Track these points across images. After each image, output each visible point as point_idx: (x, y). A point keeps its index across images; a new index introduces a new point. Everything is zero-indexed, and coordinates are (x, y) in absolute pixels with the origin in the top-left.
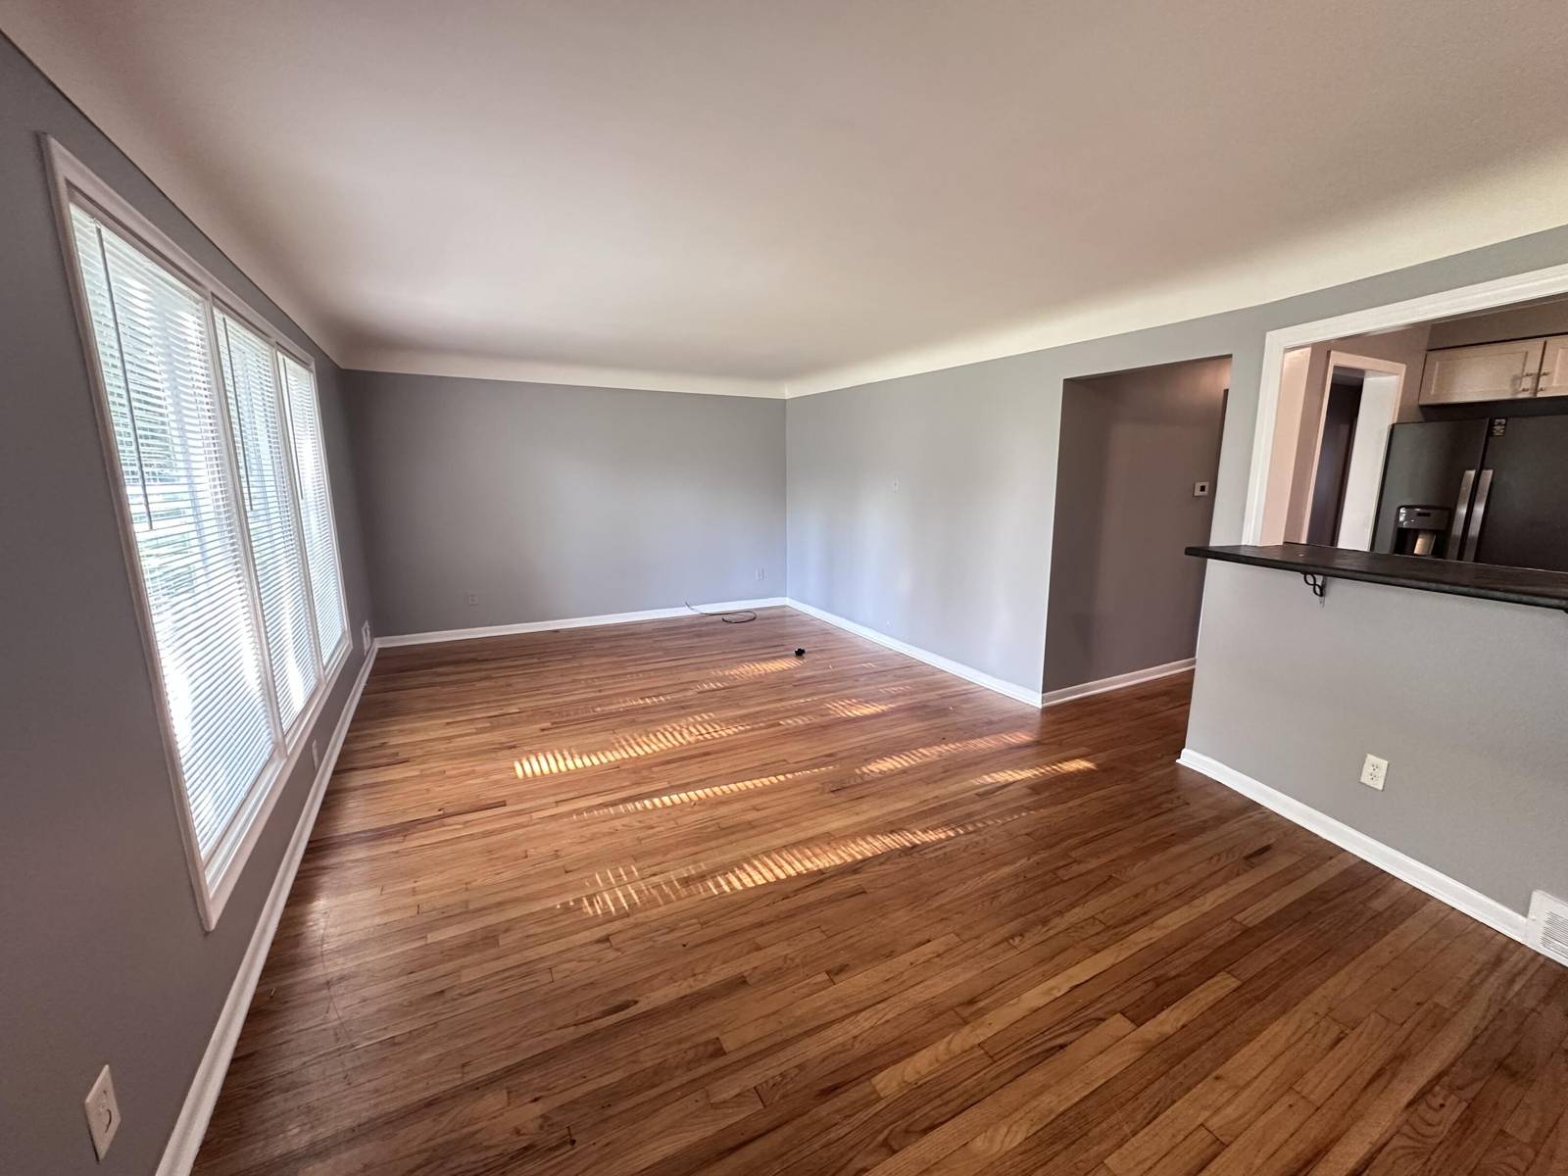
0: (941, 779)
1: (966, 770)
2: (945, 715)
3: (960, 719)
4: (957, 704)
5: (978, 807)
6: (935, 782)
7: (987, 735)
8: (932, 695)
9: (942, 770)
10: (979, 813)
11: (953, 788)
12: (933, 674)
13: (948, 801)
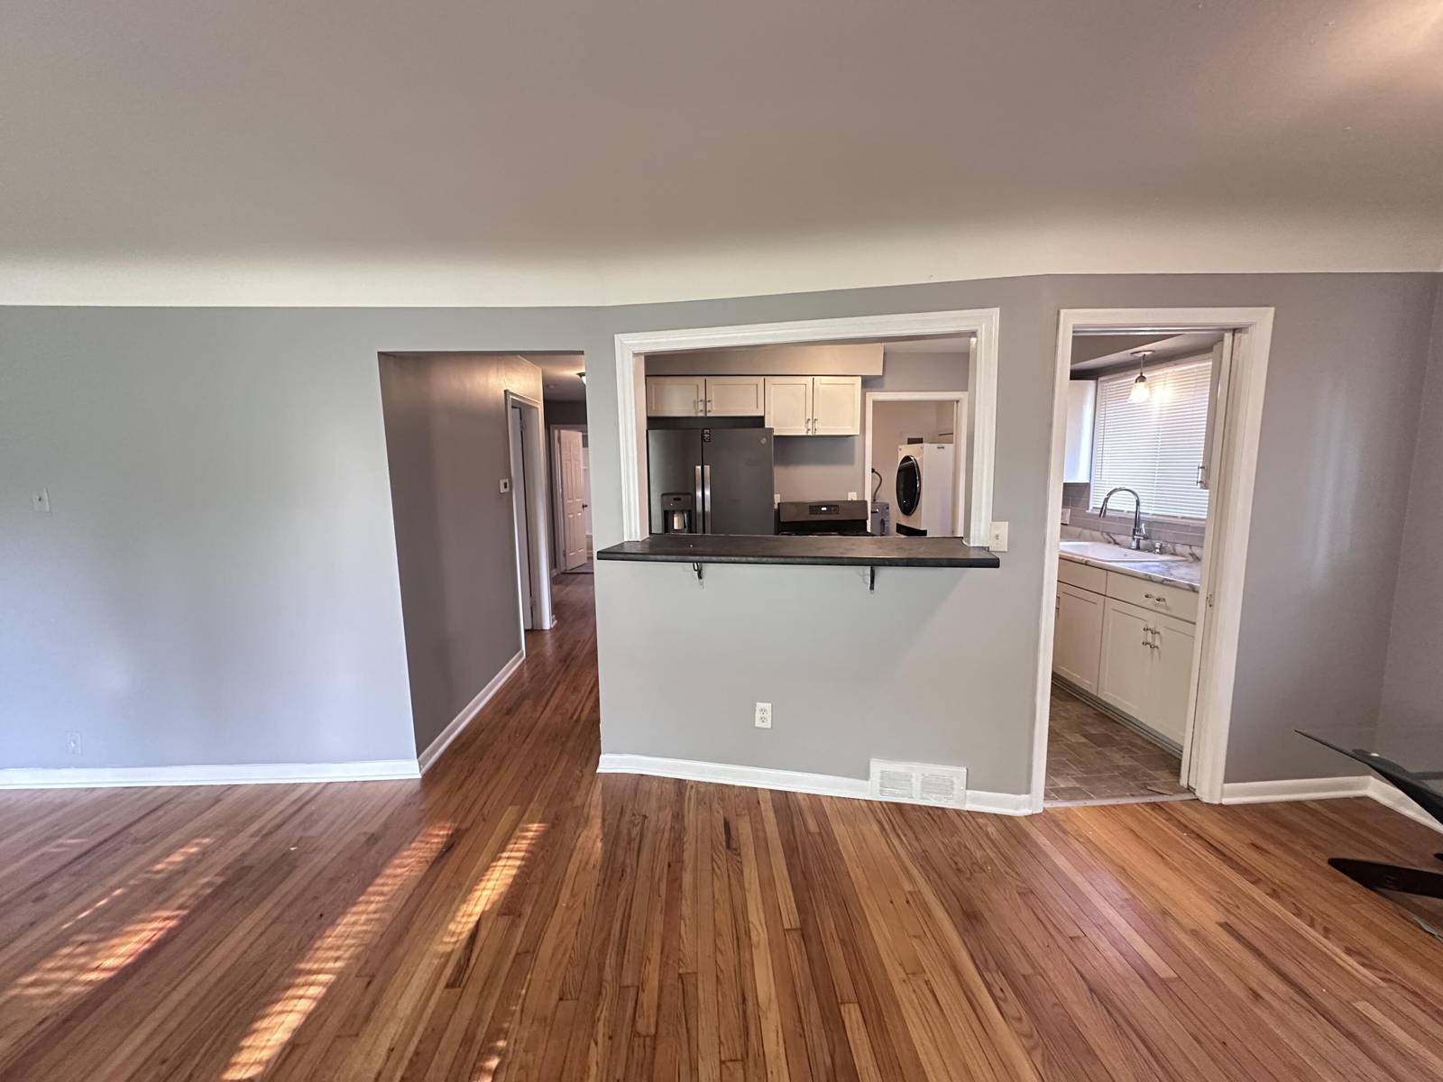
0: (374, 1004)
1: (400, 951)
2: (293, 868)
3: (320, 860)
4: (299, 834)
5: (467, 1009)
6: (367, 1019)
7: (384, 865)
8: (242, 842)
9: (361, 983)
10: (476, 1020)
11: (406, 1005)
12: (217, 800)
13: (416, 1040)
